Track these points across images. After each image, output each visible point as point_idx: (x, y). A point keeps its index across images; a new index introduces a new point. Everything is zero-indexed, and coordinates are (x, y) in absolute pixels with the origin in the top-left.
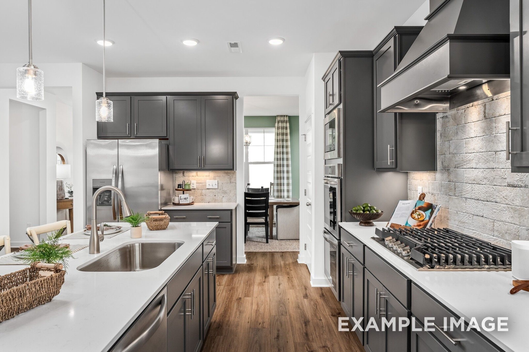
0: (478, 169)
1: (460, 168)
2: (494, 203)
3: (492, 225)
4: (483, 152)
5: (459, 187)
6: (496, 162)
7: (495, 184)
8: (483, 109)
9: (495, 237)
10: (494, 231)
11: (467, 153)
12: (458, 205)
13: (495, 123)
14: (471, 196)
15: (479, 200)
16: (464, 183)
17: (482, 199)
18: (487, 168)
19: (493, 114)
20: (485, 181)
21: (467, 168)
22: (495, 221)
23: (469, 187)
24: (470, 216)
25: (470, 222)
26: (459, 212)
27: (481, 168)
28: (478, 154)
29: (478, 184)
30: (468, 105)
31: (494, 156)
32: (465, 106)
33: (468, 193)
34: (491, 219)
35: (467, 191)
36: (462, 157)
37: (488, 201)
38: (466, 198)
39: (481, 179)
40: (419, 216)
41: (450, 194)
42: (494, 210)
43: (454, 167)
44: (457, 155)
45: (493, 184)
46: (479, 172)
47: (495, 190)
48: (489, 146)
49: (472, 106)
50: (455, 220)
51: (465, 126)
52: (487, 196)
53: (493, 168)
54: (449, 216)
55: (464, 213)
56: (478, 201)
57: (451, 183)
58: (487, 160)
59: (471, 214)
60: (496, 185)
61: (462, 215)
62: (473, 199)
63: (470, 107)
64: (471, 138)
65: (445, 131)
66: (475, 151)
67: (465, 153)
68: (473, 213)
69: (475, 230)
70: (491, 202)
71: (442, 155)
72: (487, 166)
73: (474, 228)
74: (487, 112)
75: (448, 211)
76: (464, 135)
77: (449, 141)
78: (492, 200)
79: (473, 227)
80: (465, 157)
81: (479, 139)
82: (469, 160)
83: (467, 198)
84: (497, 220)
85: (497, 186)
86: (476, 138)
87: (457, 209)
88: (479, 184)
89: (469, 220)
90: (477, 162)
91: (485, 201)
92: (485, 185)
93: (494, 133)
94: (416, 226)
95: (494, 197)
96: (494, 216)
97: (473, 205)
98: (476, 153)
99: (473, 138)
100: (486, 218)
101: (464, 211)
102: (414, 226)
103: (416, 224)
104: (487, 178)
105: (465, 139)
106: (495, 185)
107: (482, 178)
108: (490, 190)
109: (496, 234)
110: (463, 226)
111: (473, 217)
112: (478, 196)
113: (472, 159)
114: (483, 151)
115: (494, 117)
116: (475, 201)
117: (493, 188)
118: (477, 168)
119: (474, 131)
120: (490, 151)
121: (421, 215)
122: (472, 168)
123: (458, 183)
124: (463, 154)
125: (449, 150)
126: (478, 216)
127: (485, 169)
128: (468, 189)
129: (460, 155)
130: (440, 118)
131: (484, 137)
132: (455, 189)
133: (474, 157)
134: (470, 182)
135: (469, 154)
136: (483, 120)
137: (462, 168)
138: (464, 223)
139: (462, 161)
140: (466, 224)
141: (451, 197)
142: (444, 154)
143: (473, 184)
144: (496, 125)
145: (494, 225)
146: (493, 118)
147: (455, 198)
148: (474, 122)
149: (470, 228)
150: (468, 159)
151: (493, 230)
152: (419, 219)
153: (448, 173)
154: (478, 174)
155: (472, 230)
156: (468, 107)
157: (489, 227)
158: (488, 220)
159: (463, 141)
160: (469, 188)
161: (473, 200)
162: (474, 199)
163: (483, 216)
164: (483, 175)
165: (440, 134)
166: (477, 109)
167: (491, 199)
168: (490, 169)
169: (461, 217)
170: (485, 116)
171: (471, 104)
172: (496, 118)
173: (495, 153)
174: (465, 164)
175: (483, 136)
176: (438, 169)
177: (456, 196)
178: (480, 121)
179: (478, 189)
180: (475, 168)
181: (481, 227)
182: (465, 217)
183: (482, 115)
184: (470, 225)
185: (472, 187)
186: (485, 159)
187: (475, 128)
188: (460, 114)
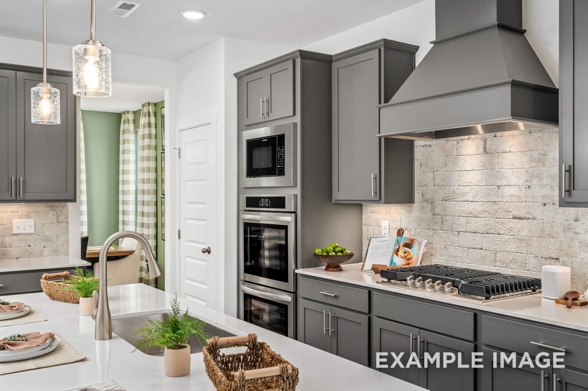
0: (475, 203)
1: (450, 200)
2: (497, 235)
3: (494, 257)
4: (482, 186)
5: (449, 221)
6: (499, 195)
7: (498, 217)
8: (482, 143)
9: (498, 267)
10: (496, 262)
11: (460, 186)
12: (447, 239)
13: (498, 158)
14: (466, 229)
15: (477, 233)
16: (456, 216)
17: (481, 232)
18: (487, 201)
19: (495, 150)
20: (485, 214)
21: (460, 201)
22: (498, 252)
23: (463, 220)
24: (464, 250)
25: (464, 255)
26: (448, 247)
27: (479, 201)
28: (475, 187)
29: (475, 217)
30: (463, 137)
31: (497, 190)
32: (458, 138)
33: (461, 227)
34: (492, 251)
35: (460, 224)
36: (452, 189)
37: (488, 234)
38: (458, 231)
39: (479, 213)
40: (405, 254)
41: (434, 228)
42: (497, 242)
43: (441, 200)
44: (446, 187)
45: (495, 217)
46: (477, 206)
47: (497, 223)
48: (490, 180)
49: (469, 139)
50: (442, 255)
51: (457, 158)
52: (488, 228)
53: (495, 202)
54: (432, 252)
55: (455, 247)
56: (475, 234)
57: (437, 216)
58: (488, 194)
59: (465, 247)
60: (499, 218)
61: (453, 249)
62: (468, 232)
63: (465, 139)
64: (466, 171)
65: (427, 161)
66: (472, 185)
67: (457, 185)
68: (468, 246)
69: (471, 263)
70: (493, 234)
71: (422, 186)
72: (488, 200)
73: (469, 262)
74: (487, 146)
75: (432, 246)
76: (456, 167)
77: (434, 172)
78: (494, 232)
79: (469, 260)
80: (457, 190)
81: (477, 173)
82: (464, 193)
83: (460, 231)
84: (499, 251)
85: (500, 218)
86: (473, 171)
87: (445, 244)
88: (477, 217)
89: (463, 253)
90: (474, 195)
91: (485, 234)
92: (484, 217)
93: (497, 168)
94: (405, 265)
95: (496, 229)
96: (496, 248)
97: (469, 238)
98: (473, 186)
99: (469, 171)
100: (486, 250)
101: (456, 245)
102: (403, 265)
103: (404, 263)
104: (487, 211)
105: (457, 171)
106: (497, 218)
107: (481, 211)
108: (491, 222)
109: (498, 264)
110: (455, 261)
111: (468, 250)
112: (475, 229)
113: (468, 192)
114: (482, 184)
115: (497, 153)
116: (472, 234)
117: (495, 221)
118: (474, 202)
119: (471, 164)
120: (491, 185)
121: (408, 253)
122: (468, 201)
123: (446, 216)
124: (455, 187)
125: (433, 181)
126: (475, 248)
127: (484, 202)
128: (461, 223)
129: (450, 188)
130: (420, 146)
131: (484, 172)
132: (443, 222)
133: (470, 190)
134: (465, 215)
135: (463, 187)
136: (482, 154)
137: (453, 201)
138: (456, 257)
139: (452, 194)
140: (458, 258)
141: (435, 231)
142: (426, 185)
143: (469, 217)
144: (499, 160)
145: (496, 256)
146: (495, 153)
147: (443, 232)
148: (470, 155)
149: (465, 261)
150: (462, 192)
151: (495, 261)
152: (406, 257)
153: (432, 206)
154: (476, 207)
155: (466, 263)
156: (462, 140)
157: (490, 258)
158: (488, 253)
159: (455, 174)
160: (463, 222)
161: (469, 233)
162: (470, 232)
163: (482, 249)
164: (483, 209)
165: (419, 164)
166: (475, 143)
167: (492, 232)
168: (492, 202)
169: (452, 251)
170: (485, 151)
171: (467, 137)
172: (500, 154)
173: (498, 187)
174: (457, 196)
175: (483, 170)
176: (415, 201)
177: (443, 230)
178: (478, 155)
179: (476, 222)
180: (470, 201)
181: (479, 259)
182: (457, 251)
183: (481, 150)
184: (465, 259)
185: (467, 221)
186: (485, 192)
187: (472, 162)
188: (451, 146)
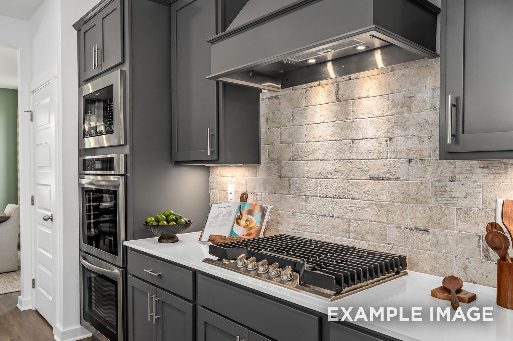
0: (326, 161)
1: (298, 160)
2: (350, 200)
3: (347, 226)
4: (334, 141)
5: (296, 183)
6: (354, 151)
7: (352, 177)
8: (334, 89)
9: (352, 238)
10: (349, 233)
11: (309, 142)
12: (295, 205)
13: (353, 106)
14: (316, 193)
15: (328, 198)
16: (304, 178)
17: (332, 196)
18: (339, 159)
19: (349, 96)
20: (337, 175)
21: (309, 160)
22: (352, 221)
23: (312, 183)
24: (314, 217)
25: (314, 224)
26: (295, 214)
27: (330, 159)
28: (326, 143)
29: (326, 179)
30: (312, 84)
31: (351, 145)
32: (307, 85)
33: (310, 190)
34: (345, 219)
35: (309, 187)
36: (301, 146)
37: (340, 198)
38: (307, 196)
39: (330, 173)
40: (247, 222)
41: (281, 192)
42: (351, 208)
43: (288, 159)
44: (293, 144)
45: (349, 178)
46: (328, 165)
47: (351, 185)
48: (343, 133)
49: (319, 85)
50: (289, 223)
51: (306, 109)
52: (340, 192)
53: (349, 159)
54: (279, 219)
55: (304, 213)
56: (326, 198)
57: (284, 178)
58: (340, 150)
59: (314, 214)
60: (353, 179)
61: (301, 216)
62: (318, 196)
63: (315, 86)
64: (316, 124)
65: (273, 115)
66: (322, 140)
67: (305, 141)
68: (317, 213)
69: (321, 233)
70: (346, 199)
71: (268, 144)
72: (340, 157)
73: (319, 231)
74: (340, 92)
75: (279, 212)
76: (305, 120)
77: (280, 127)
78: (347, 196)
79: (318, 230)
80: (306, 147)
81: (328, 126)
82: (313, 151)
83: (309, 196)
84: (354, 220)
85: (355, 179)
86: (323, 123)
87: (292, 210)
88: (328, 179)
89: (312, 221)
90: (325, 152)
91: (337, 198)
92: (336, 179)
93: (351, 118)
95: (350, 193)
96: (349, 215)
97: (319, 203)
98: (323, 141)
99: (319, 123)
100: (338, 217)
101: (304, 212)
102: (244, 236)
103: (245, 233)
104: (340, 171)
105: (306, 125)
106: (352, 179)
107: (333, 171)
108: (344, 184)
109: (352, 235)
110: (303, 230)
111: (318, 218)
112: (326, 193)
113: (317, 148)
114: (334, 139)
115: (352, 100)
116: (322, 199)
117: (349, 183)
118: (324, 160)
119: (321, 115)
120: (344, 139)
122: (318, 160)
123: (294, 178)
124: (303, 143)
125: (279, 138)
126: (325, 216)
127: (336, 160)
128: (310, 185)
129: (297, 145)
130: (267, 98)
131: (336, 123)
132: (290, 185)
133: (320, 147)
134: (314, 177)
135: (313, 143)
136: (334, 102)
137: (301, 160)
138: (304, 225)
139: (301, 152)
140: (307, 227)
141: (282, 196)
142: (272, 143)
143: (319, 178)
144: (354, 108)
145: (350, 225)
146: (349, 100)
147: (290, 197)
148: (320, 105)
149: (314, 231)
150: (311, 149)
151: (349, 231)
153: (279, 166)
154: (327, 166)
155: (316, 233)
156: (311, 87)
157: (343, 228)
158: (340, 221)
159: (303, 128)
160: (312, 184)
161: (318, 198)
162: (320, 197)
163: (333, 216)
164: (334, 168)
165: (265, 119)
166: (326, 89)
167: (346, 196)
168: (345, 160)
169: (299, 219)
170: (337, 98)
171: (317, 83)
172: (355, 100)
173: (353, 142)
174: (306, 155)
175: (335, 121)
176: (261, 162)
177: (291, 194)
178: (329, 104)
179: (327, 184)
180: (320, 160)
181: (330, 229)
182: (305, 219)
183: (333, 98)
184: (314, 228)
185: (317, 183)
186: (338, 148)
187: (322, 113)
188: (298, 95)
